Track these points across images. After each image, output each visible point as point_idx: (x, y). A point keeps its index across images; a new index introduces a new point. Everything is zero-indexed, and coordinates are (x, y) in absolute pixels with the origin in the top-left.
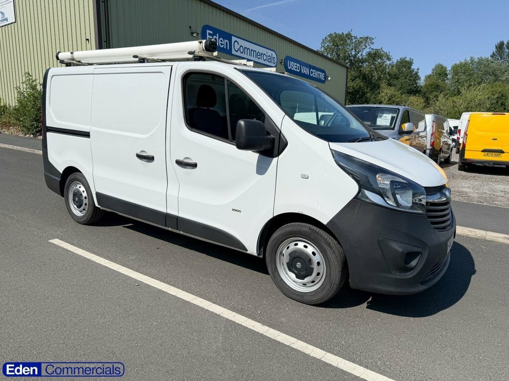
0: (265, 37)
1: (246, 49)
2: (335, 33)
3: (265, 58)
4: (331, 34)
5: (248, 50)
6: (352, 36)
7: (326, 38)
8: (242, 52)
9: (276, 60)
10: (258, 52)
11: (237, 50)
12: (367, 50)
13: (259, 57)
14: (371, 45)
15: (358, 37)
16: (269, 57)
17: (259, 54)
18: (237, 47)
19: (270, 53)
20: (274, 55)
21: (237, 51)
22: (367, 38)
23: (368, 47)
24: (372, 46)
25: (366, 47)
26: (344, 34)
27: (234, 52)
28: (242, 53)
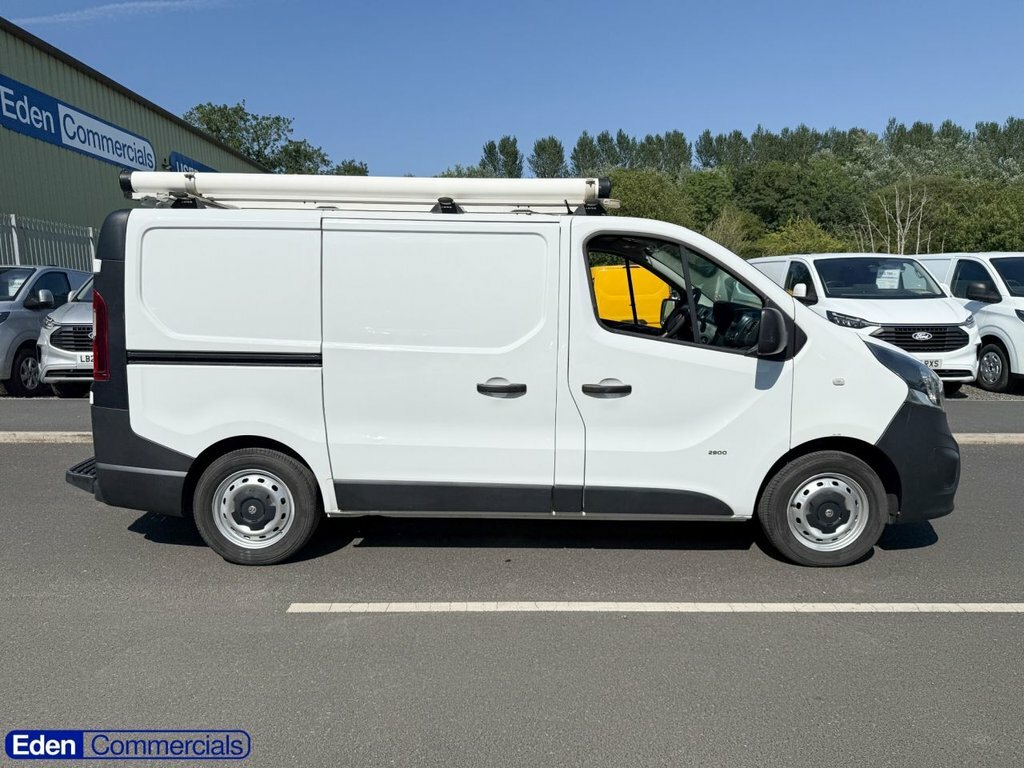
0: (126, 110)
1: (91, 134)
2: (210, 104)
3: (132, 154)
4: (201, 106)
5: (96, 136)
6: (247, 114)
7: (191, 114)
8: (83, 139)
9: (153, 160)
10: (117, 142)
11: (71, 135)
12: (282, 143)
13: (119, 152)
14: (288, 134)
15: (260, 117)
16: (140, 154)
17: (118, 146)
18: (71, 129)
19: (140, 144)
20: (149, 150)
21: (72, 138)
22: (278, 119)
23: (283, 137)
24: (291, 137)
25: (280, 136)
26: (229, 107)
27: (66, 140)
28: (84, 142)
